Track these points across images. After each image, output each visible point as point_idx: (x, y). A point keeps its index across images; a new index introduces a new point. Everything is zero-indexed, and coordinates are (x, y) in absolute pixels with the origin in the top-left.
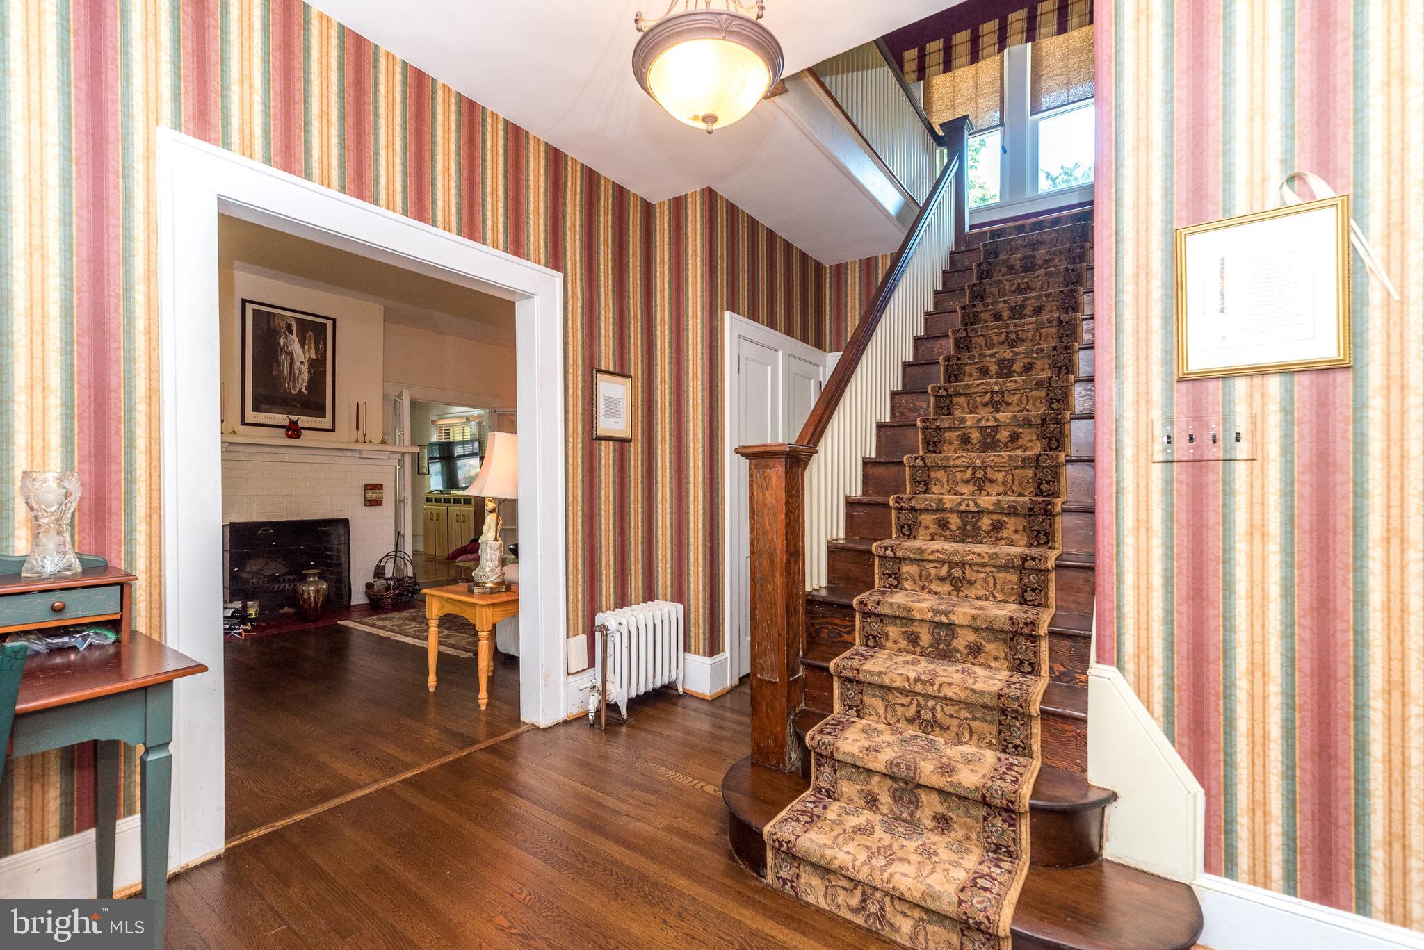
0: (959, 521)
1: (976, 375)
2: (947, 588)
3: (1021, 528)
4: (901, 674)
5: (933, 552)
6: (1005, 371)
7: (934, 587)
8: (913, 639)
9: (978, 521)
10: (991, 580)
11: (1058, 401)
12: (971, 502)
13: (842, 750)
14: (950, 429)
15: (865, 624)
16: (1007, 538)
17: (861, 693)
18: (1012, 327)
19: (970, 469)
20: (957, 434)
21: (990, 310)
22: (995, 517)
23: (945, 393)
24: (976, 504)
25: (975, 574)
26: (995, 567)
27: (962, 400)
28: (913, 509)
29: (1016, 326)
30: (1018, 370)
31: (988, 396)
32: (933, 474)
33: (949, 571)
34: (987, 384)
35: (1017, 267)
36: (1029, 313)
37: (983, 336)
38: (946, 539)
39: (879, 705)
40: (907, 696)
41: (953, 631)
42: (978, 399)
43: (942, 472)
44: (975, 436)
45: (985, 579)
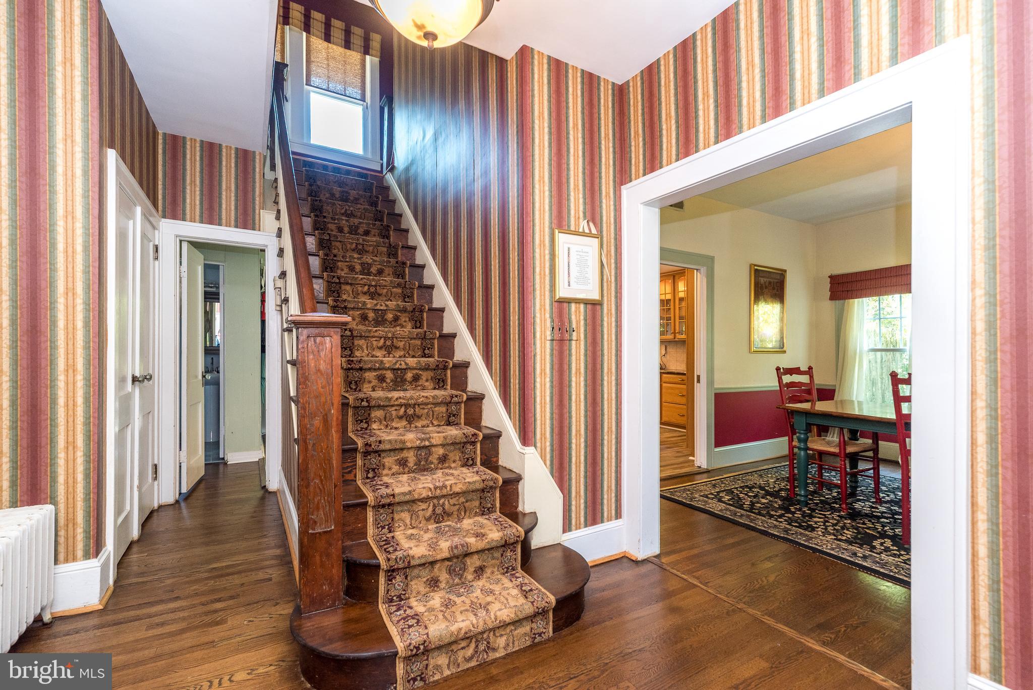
0: (392, 376)
1: (346, 270)
2: (404, 423)
3: (430, 378)
4: (424, 488)
5: (397, 399)
6: (366, 271)
7: (394, 425)
8: (403, 463)
9: (404, 375)
10: (431, 412)
11: (408, 297)
12: (402, 363)
13: (416, 556)
14: (353, 309)
15: (366, 461)
16: (422, 385)
17: (392, 513)
18: (361, 241)
19: (383, 339)
20: (358, 313)
21: (335, 223)
22: (415, 372)
23: (338, 281)
24: (406, 363)
25: (421, 410)
26: (433, 404)
27: (348, 288)
28: (361, 369)
29: (364, 240)
30: (374, 272)
31: (366, 287)
32: (356, 342)
33: (405, 411)
34: (368, 279)
35: (337, 196)
36: (361, 233)
37: (340, 242)
38: (383, 389)
39: (406, 516)
40: (426, 502)
41: (429, 450)
42: (360, 289)
43: (363, 341)
44: (371, 315)
45: (428, 413)
